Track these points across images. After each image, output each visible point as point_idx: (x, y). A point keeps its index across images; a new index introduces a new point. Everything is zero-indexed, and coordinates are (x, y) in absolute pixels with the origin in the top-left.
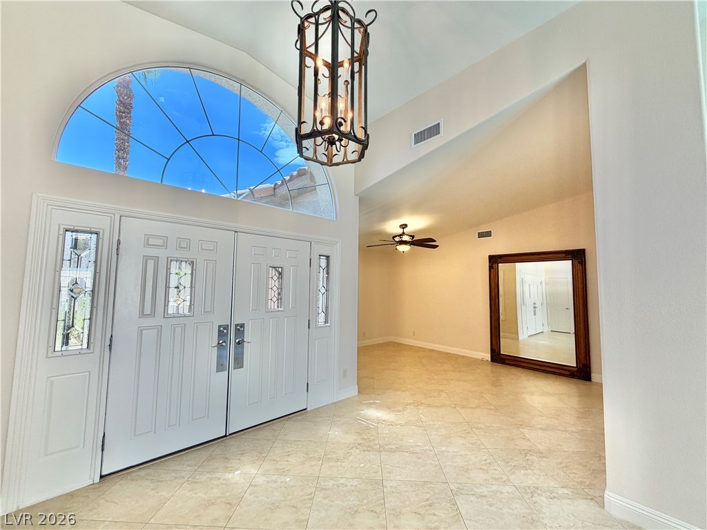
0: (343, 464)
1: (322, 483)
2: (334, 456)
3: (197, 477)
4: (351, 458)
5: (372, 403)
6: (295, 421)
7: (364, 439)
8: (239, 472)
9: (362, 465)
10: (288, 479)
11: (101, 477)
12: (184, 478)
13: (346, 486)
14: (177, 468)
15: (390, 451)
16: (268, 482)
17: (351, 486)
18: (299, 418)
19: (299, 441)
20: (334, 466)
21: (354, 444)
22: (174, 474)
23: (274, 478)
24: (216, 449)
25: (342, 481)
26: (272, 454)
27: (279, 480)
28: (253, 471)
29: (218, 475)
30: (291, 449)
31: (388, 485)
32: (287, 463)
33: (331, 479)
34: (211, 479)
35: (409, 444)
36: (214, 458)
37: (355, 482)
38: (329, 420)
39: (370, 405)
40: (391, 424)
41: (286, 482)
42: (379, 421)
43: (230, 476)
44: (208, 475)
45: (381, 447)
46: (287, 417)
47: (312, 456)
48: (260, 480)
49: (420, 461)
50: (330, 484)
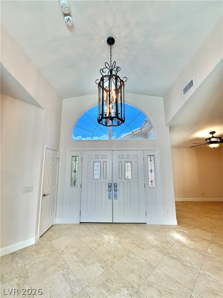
0: (144, 252)
1: (130, 254)
2: (142, 246)
3: (98, 233)
4: (149, 251)
5: (181, 232)
6: (139, 227)
7: (162, 246)
8: (108, 236)
9: (152, 256)
10: (120, 246)
11: (80, 223)
12: (95, 231)
13: (138, 260)
14: (95, 228)
15: (172, 258)
16: (113, 244)
17: (140, 261)
18: (141, 226)
19: (134, 235)
20: (132, 246)
21: (156, 246)
22: (93, 229)
23: (116, 243)
24: (108, 226)
25: (138, 258)
26: (122, 235)
27: (117, 245)
28: (112, 238)
29: (103, 234)
30: (129, 236)
31: (156, 271)
32: (124, 240)
33: (134, 254)
34: (100, 235)
35: (185, 259)
36: (105, 229)
37: (142, 261)
38: (153, 231)
39: (179, 232)
40: (184, 245)
41: (119, 247)
42: (178, 241)
43: (105, 236)
44: (100, 233)
45: (168, 253)
46: (137, 224)
47: (134, 242)
48: (112, 242)
49: (185, 271)
50: (132, 256)
